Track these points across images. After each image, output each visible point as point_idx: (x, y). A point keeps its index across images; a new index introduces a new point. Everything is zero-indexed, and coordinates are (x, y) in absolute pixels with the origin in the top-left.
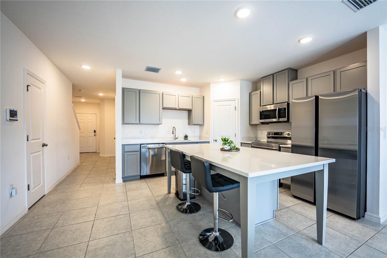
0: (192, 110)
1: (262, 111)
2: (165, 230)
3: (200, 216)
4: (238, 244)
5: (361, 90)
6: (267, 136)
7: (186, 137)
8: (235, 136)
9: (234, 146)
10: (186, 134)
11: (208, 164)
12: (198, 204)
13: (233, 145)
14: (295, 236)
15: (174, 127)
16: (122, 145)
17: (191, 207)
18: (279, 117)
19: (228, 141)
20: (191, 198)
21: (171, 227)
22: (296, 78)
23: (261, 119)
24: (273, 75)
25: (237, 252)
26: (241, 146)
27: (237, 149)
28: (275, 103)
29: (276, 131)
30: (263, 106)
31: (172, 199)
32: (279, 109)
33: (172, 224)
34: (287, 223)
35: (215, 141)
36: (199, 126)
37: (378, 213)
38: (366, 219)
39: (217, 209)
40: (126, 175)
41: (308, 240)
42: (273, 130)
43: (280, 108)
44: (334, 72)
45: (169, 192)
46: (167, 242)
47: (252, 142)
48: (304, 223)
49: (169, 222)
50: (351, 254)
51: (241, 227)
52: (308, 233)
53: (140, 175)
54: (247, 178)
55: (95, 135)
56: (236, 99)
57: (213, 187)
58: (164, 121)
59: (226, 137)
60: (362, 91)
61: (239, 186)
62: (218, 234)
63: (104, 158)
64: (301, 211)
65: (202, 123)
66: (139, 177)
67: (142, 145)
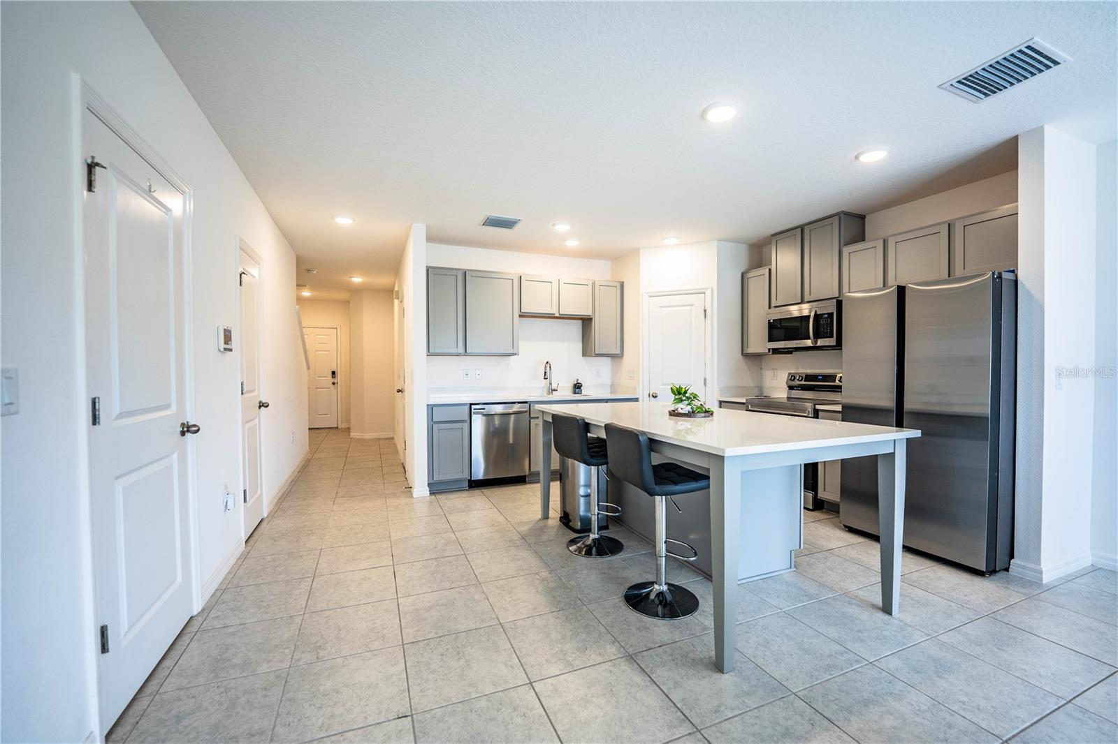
0: (592, 319)
1: (774, 320)
2: (550, 584)
3: (623, 561)
4: (708, 609)
5: (1000, 274)
6: (787, 383)
7: (577, 387)
8: (705, 384)
9: (699, 405)
10: (578, 380)
11: (645, 438)
12: (617, 540)
13: (698, 403)
14: (835, 600)
15: (547, 363)
16: (428, 405)
17: (599, 543)
18: (817, 336)
19: (687, 395)
20: (600, 528)
21: (562, 579)
22: (860, 237)
23: (770, 340)
24: (802, 228)
25: (706, 621)
26: (720, 407)
27: (708, 412)
28: (806, 300)
29: (810, 371)
30: (776, 307)
31: (555, 529)
32: (816, 315)
33: (563, 574)
34: (821, 577)
35: (653, 396)
36: (608, 359)
37: (1038, 561)
38: (1012, 575)
39: (664, 540)
40: (436, 478)
41: (863, 607)
42: (803, 368)
43: (818, 313)
44: (949, 225)
45: (546, 516)
46: (559, 602)
47: (747, 400)
48: (861, 579)
49: (556, 570)
50: (951, 630)
51: (713, 580)
52: (865, 596)
53: (470, 480)
54: (722, 458)
55: (334, 384)
56: (708, 289)
57: (656, 484)
58: (523, 346)
59: (682, 386)
60: (1003, 277)
61: (708, 487)
62: (664, 588)
63: (361, 441)
64: (860, 557)
65: (618, 352)
66: (466, 484)
67: (473, 407)
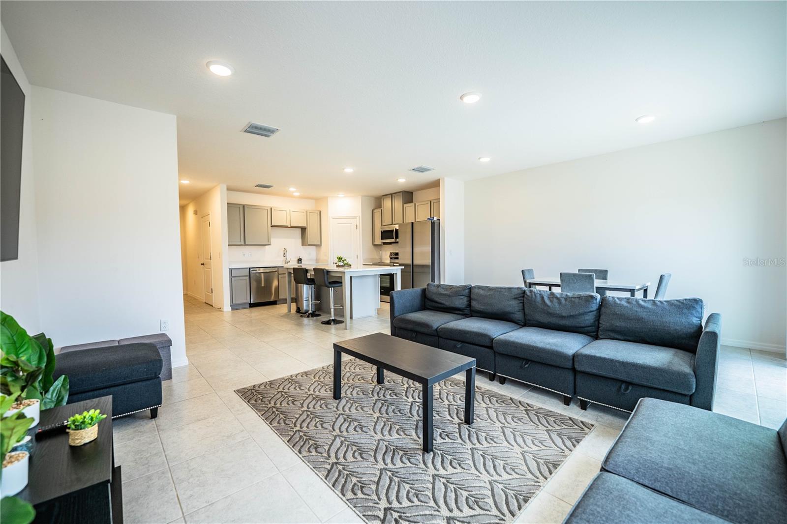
0: (306, 228)
1: (383, 231)
6: (390, 257)
7: (300, 260)
8: (357, 258)
10: (300, 257)
13: (345, 262)
15: (285, 249)
16: (229, 269)
19: (342, 260)
22: (410, 201)
23: (382, 239)
24: (392, 195)
28: (393, 224)
30: (384, 226)
36: (315, 247)
39: (333, 304)
40: (235, 303)
42: (391, 250)
43: (396, 229)
44: (430, 201)
45: (289, 311)
53: (249, 304)
56: (357, 216)
58: (273, 241)
59: (341, 257)
65: (319, 243)
66: (248, 305)
67: (251, 269)
